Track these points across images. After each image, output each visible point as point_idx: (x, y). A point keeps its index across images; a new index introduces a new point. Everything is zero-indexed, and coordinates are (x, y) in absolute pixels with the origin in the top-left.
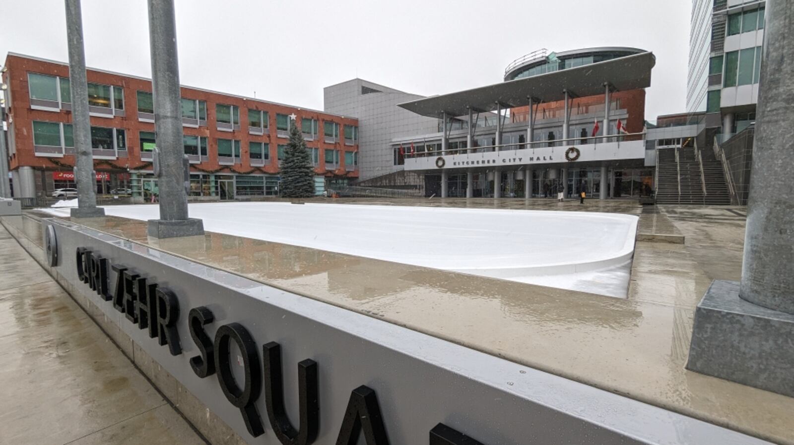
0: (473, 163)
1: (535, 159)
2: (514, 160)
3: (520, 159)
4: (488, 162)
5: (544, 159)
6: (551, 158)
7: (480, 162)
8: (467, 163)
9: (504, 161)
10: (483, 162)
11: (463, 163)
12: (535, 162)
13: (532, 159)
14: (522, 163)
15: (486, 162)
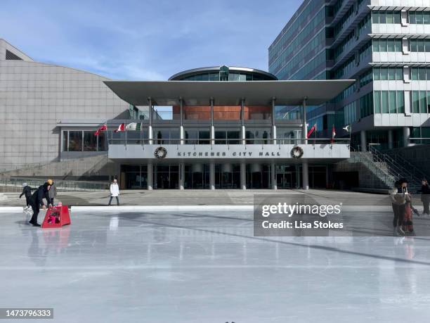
0: (201, 154)
1: (264, 154)
2: (244, 153)
3: (250, 154)
4: (218, 154)
5: (273, 154)
6: (278, 154)
7: (209, 154)
8: (195, 154)
9: (234, 154)
10: (212, 154)
11: (189, 153)
12: (264, 156)
13: (261, 154)
14: (252, 157)
15: (215, 154)
